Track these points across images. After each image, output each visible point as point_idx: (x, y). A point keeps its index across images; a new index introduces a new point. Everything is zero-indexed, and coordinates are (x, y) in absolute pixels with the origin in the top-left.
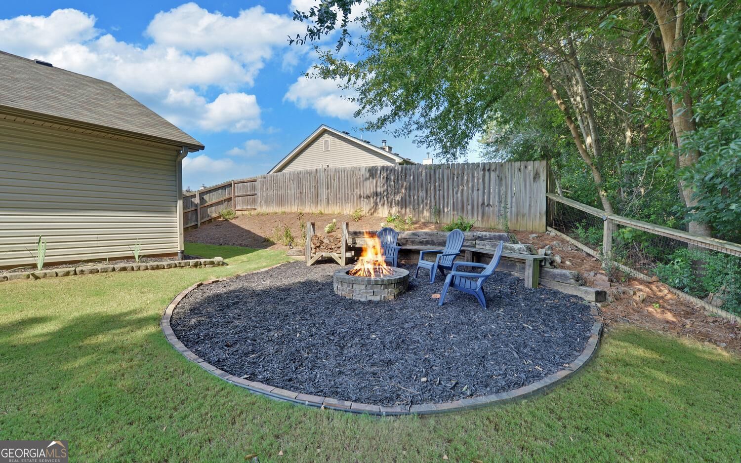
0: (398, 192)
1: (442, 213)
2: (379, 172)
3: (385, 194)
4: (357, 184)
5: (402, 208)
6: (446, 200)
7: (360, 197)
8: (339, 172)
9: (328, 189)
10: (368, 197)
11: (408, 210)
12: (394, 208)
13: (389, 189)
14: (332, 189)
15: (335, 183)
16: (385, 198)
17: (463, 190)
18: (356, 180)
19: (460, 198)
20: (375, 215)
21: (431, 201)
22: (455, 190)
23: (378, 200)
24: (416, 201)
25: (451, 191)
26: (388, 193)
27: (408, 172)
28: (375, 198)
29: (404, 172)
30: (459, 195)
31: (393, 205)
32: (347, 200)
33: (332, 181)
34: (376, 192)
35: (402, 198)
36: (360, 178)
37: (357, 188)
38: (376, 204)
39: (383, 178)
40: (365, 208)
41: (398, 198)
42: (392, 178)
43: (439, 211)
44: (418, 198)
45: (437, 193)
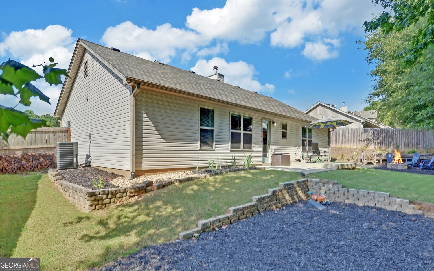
0: (379, 139)
1: (399, 148)
2: (369, 131)
3: (373, 139)
4: (358, 135)
5: (381, 145)
6: (401, 143)
7: (360, 140)
8: (348, 130)
9: (342, 137)
10: (364, 141)
11: (383, 146)
12: (377, 146)
13: (375, 138)
14: (345, 137)
15: (346, 134)
16: (373, 141)
17: (408, 139)
18: (358, 133)
19: (407, 142)
20: (367, 148)
21: (394, 143)
22: (405, 139)
23: (369, 142)
24: (387, 143)
25: (403, 139)
26: (374, 139)
27: (384, 131)
28: (367, 141)
29: (381, 131)
30: (407, 140)
31: (376, 144)
32: (353, 141)
33: (345, 133)
34: (368, 139)
35: (381, 141)
36: (360, 133)
37: (358, 137)
38: (368, 144)
39: (372, 133)
40: (362, 145)
41: (379, 141)
42: (376, 133)
43: (398, 146)
44: (388, 141)
45: (397, 140)
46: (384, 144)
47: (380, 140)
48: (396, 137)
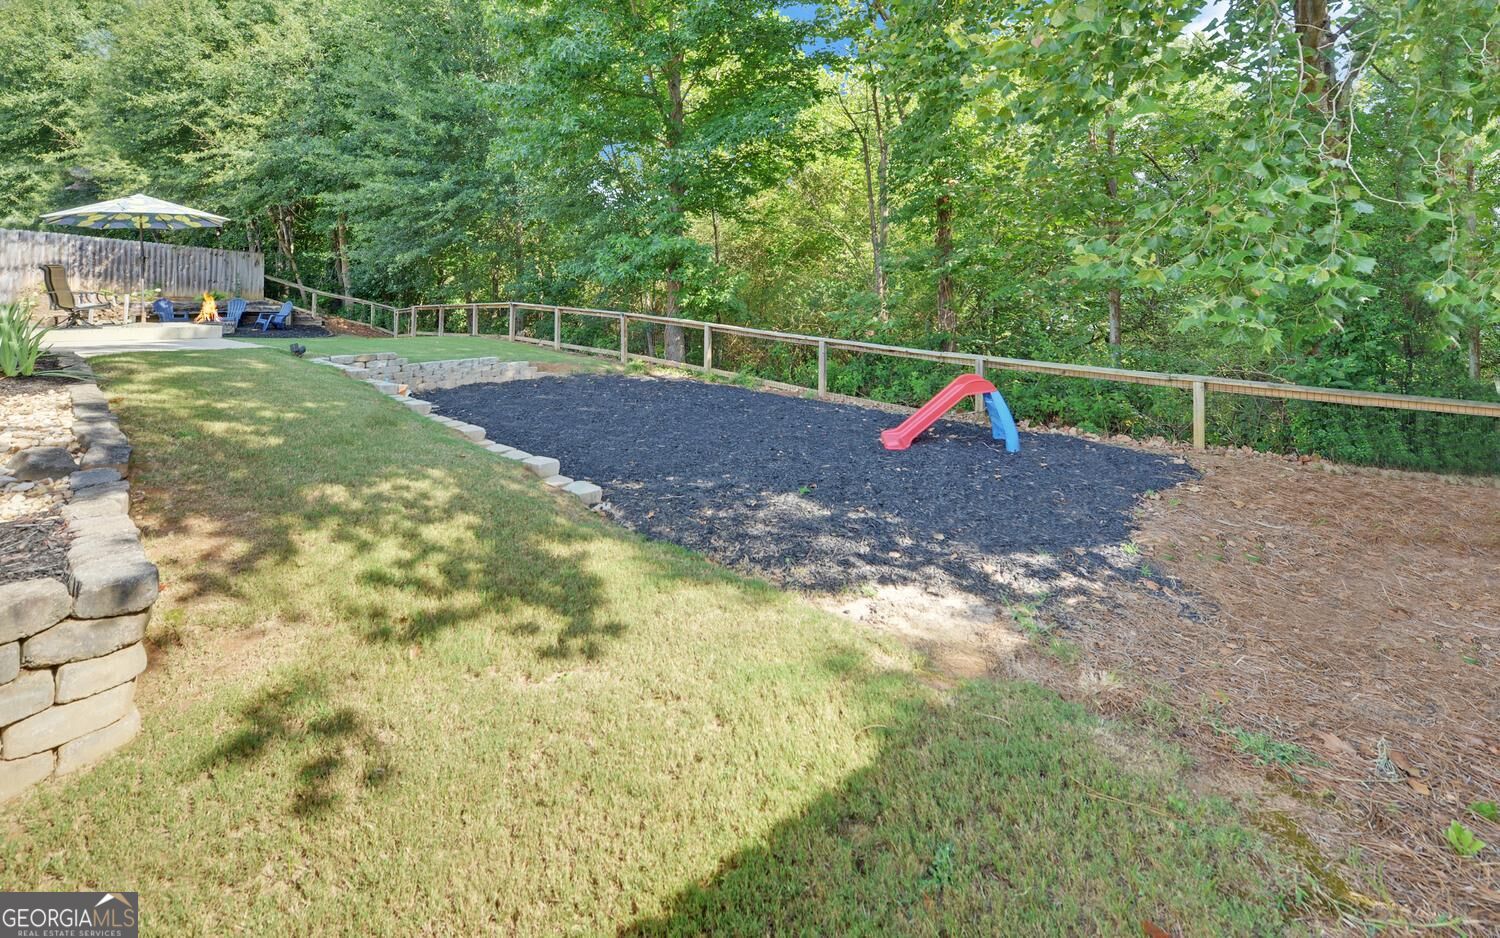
0: (100, 264)
5: (105, 280)
12: (91, 281)
26: (80, 264)
27: (118, 246)
31: (90, 277)
39: (74, 246)
41: (99, 269)
44: (131, 272)
45: (158, 269)
46: (115, 278)
47: (103, 268)
48: (155, 263)
